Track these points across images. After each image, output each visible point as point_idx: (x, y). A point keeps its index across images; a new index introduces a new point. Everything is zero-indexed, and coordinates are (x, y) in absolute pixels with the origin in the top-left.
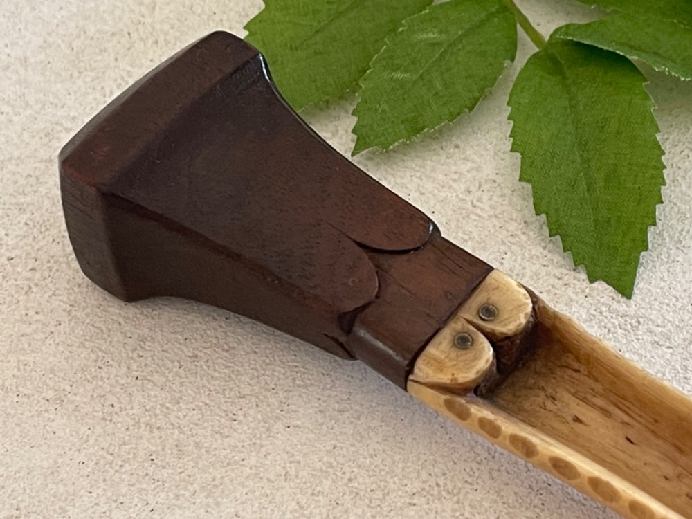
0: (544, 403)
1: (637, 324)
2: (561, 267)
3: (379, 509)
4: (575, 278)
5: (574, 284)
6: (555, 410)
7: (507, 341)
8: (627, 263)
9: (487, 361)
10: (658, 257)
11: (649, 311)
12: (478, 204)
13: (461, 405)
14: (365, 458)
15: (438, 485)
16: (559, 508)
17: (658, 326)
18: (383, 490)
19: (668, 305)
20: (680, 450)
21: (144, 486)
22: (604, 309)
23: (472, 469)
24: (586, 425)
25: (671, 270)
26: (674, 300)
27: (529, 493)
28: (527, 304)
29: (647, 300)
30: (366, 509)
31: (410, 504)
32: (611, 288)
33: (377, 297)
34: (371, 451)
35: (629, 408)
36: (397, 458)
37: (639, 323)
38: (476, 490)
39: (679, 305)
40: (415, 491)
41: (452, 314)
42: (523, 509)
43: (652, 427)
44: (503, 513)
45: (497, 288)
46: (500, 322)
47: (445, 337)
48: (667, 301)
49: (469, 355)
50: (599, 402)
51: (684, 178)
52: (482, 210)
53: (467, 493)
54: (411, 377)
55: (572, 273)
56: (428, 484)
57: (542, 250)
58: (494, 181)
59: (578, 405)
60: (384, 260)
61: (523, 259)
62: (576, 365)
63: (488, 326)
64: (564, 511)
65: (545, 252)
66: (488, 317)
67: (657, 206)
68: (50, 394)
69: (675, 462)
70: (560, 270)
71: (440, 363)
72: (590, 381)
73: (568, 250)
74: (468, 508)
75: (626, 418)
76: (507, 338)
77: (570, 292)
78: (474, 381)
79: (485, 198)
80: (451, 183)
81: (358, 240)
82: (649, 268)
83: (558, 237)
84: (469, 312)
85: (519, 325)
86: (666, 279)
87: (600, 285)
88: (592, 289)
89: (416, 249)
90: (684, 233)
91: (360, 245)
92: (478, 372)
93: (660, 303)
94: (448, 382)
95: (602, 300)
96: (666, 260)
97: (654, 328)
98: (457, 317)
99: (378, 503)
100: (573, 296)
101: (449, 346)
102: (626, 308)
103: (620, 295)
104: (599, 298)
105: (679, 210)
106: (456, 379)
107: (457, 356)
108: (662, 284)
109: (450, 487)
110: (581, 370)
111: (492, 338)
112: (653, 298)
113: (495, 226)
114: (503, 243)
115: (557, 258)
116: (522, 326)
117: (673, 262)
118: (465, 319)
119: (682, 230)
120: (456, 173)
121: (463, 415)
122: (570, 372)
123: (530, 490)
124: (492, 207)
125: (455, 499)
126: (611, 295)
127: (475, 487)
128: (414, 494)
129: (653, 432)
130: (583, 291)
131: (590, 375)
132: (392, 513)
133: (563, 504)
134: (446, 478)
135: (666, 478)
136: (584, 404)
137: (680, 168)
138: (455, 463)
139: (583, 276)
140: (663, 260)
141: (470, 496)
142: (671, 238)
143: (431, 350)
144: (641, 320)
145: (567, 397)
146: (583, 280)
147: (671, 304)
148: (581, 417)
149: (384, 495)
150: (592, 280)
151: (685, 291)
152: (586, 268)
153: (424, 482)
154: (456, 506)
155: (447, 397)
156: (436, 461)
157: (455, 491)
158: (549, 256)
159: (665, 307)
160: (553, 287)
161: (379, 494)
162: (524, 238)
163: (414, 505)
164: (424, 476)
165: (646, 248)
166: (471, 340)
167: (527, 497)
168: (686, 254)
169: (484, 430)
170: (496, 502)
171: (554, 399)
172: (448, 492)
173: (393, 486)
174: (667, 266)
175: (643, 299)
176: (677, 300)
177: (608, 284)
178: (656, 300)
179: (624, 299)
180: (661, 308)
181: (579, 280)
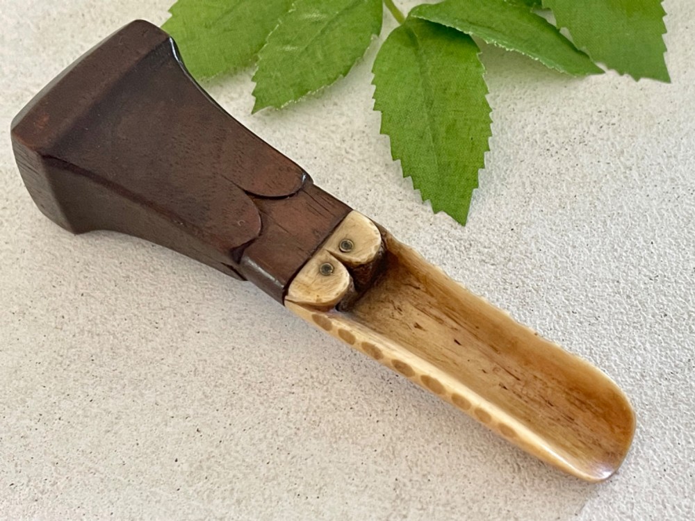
0: (392, 313)
1: (469, 246)
2: (412, 201)
3: (265, 397)
4: (423, 209)
5: (422, 215)
6: (401, 319)
7: (361, 268)
8: (463, 197)
9: (345, 284)
10: (487, 192)
11: (479, 236)
12: (351, 151)
13: (325, 319)
14: (256, 356)
15: (312, 377)
16: (404, 394)
17: (485, 247)
18: (269, 382)
19: (494, 230)
20: (496, 350)
21: (86, 381)
22: (444, 234)
23: (338, 364)
24: (424, 330)
25: (497, 202)
26: (498, 226)
27: (382, 382)
28: (377, 238)
29: (478, 227)
30: (256, 397)
31: (290, 393)
32: (450, 217)
33: (260, 235)
34: (261, 351)
35: (456, 317)
36: (281, 356)
37: (471, 245)
38: (341, 381)
39: (502, 230)
40: (293, 382)
41: (319, 247)
42: (377, 395)
43: (474, 332)
44: (361, 399)
45: (354, 226)
46: (355, 254)
47: (313, 265)
48: (493, 227)
49: (330, 280)
50: (435, 312)
51: (510, 127)
52: (353, 155)
53: (334, 383)
54: (286, 297)
55: (421, 206)
56: (304, 377)
57: (398, 188)
58: (364, 132)
59: (418, 314)
60: (267, 205)
61: (383, 195)
62: (417, 284)
63: (347, 257)
64: (408, 397)
65: (401, 189)
66: (346, 249)
67: (485, 153)
68: (16, 308)
69: (491, 359)
70: (412, 203)
71: (308, 287)
72: (428, 296)
73: (418, 188)
74: (334, 396)
75: (455, 325)
76: (361, 265)
77: (419, 221)
78: (334, 301)
79: (356, 145)
80: (330, 133)
81: (246, 189)
82: (480, 200)
83: (410, 178)
84: (332, 246)
85: (370, 255)
86: (493, 209)
87: (442, 216)
88: (435, 219)
89: (291, 195)
90: (508, 172)
91: (248, 193)
92: (337, 294)
93: (487, 229)
94: (315, 302)
95: (443, 228)
96: (493, 194)
97: (482, 249)
98: (321, 250)
99: (265, 392)
100: (421, 225)
101: (316, 273)
102: (461, 234)
103: (457, 223)
104: (440, 226)
105: (505, 153)
106: (320, 300)
107: (322, 282)
108: (490, 213)
109: (321, 378)
110: (420, 287)
111: (349, 266)
112: (482, 225)
113: (363, 168)
114: (369, 182)
115: (409, 194)
116: (373, 256)
117: (499, 195)
118: (328, 251)
119: (507, 170)
120: (334, 125)
121: (327, 327)
122: (413, 289)
123: (383, 381)
124: (361, 153)
125: (325, 388)
126: (450, 222)
128: (293, 385)
129: (476, 336)
130: (429, 220)
131: (427, 292)
132: (276, 401)
133: (407, 391)
134: (318, 372)
135: (484, 372)
136: (423, 314)
137: (507, 119)
138: (325, 359)
139: (429, 208)
140: (491, 194)
141: (336, 386)
142: (498, 176)
143: (301, 277)
144: (472, 243)
145: (408, 307)
146: (429, 211)
147: (496, 230)
148: (421, 325)
149: (270, 386)
150: (436, 211)
151: (507, 218)
152: (431, 201)
153: (301, 375)
154: (326, 394)
155: (314, 313)
156: (311, 358)
157: (325, 382)
158: (404, 192)
159: (491, 232)
160: (406, 217)
161: (267, 385)
162: (385, 178)
163: (293, 393)
164: (302, 371)
165: (477, 186)
166: (332, 268)
167: (379, 386)
168: (509, 189)
169: (343, 338)
170: (356, 390)
171: (401, 310)
172: (320, 383)
173: (279, 379)
174: (494, 199)
175: (474, 226)
176: (501, 226)
177: (448, 214)
178: (484, 226)
179: (460, 226)
180: (488, 232)
181: (426, 211)
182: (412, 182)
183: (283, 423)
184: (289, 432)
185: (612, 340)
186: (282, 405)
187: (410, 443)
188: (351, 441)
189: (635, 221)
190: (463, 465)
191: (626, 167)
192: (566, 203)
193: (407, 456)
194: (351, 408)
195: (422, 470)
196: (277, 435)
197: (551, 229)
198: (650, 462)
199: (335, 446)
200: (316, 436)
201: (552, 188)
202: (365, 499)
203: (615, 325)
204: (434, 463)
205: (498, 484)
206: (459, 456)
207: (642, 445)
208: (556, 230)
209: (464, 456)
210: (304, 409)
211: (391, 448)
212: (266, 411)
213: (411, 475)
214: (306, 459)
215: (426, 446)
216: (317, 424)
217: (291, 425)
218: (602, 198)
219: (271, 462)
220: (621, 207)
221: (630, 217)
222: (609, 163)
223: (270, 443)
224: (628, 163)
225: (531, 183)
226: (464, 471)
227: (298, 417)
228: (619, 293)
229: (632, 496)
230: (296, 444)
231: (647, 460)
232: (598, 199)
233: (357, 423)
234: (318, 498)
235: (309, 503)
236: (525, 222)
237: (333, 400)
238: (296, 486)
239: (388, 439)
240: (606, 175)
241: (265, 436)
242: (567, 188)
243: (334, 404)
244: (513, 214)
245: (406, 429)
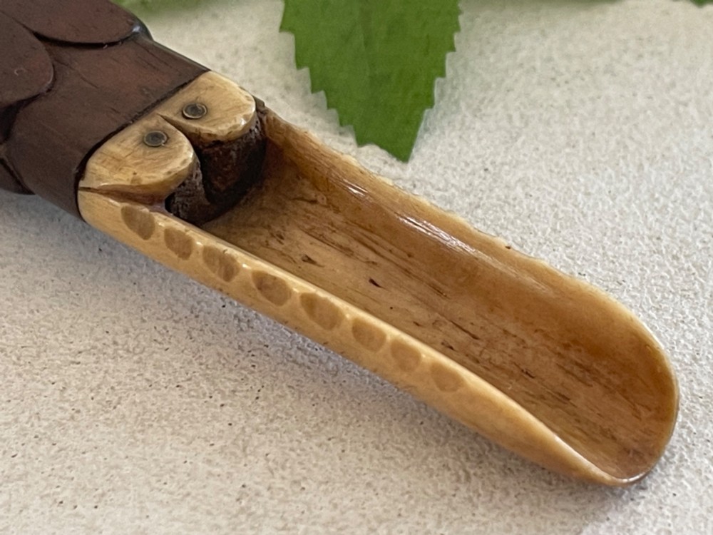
0: (267, 241)
1: (412, 187)
2: (325, 130)
3: (28, 367)
4: (340, 141)
6: (281, 249)
7: (217, 149)
8: (408, 122)
9: (184, 162)
11: (430, 175)
13: (144, 214)
14: (23, 312)
15: (115, 343)
16: (275, 371)
17: (439, 190)
18: (39, 347)
19: (455, 169)
20: (439, 292)
23: (165, 328)
24: (319, 266)
25: (464, 136)
26: (463, 164)
27: (238, 354)
28: (249, 105)
29: (428, 164)
30: (11, 367)
31: (73, 362)
32: (384, 152)
33: (49, 90)
34: (33, 307)
35: (377, 243)
36: (67, 313)
37: (415, 186)
38: (167, 349)
39: (469, 170)
40: (82, 348)
41: (145, 111)
42: (226, 370)
43: (405, 265)
44: (197, 374)
45: (212, 87)
46: (208, 122)
47: (136, 131)
48: (453, 166)
49: (161, 153)
50: (340, 239)
53: (154, 352)
54: (82, 184)
55: (338, 136)
56: (102, 342)
58: (256, 49)
59: (311, 244)
60: (66, 54)
62: (312, 194)
63: (194, 125)
64: (280, 373)
66: (193, 115)
67: (448, 53)
69: (431, 307)
70: (323, 133)
71: (119, 160)
72: (330, 214)
73: (333, 107)
74: (150, 368)
75: (372, 257)
76: (218, 143)
78: (162, 184)
81: (35, 29)
82: (436, 134)
83: (322, 93)
84: (170, 110)
85: (235, 127)
86: (456, 144)
87: (371, 149)
88: (359, 153)
89: (112, 44)
90: (486, 102)
91: (39, 36)
92: (169, 173)
93: (445, 167)
94: (128, 183)
95: (371, 163)
96: (459, 126)
97: (432, 191)
98: (152, 113)
99: (29, 359)
101: (138, 142)
102: (400, 172)
103: (395, 159)
104: (367, 161)
106: (139, 179)
107: (144, 154)
108: (450, 149)
109: (132, 344)
110: (319, 199)
111: (197, 141)
112: (437, 163)
115: (320, 122)
116: (239, 129)
117: (469, 128)
118: (162, 116)
121: (146, 230)
122: (305, 205)
123: (240, 352)
125: (136, 358)
126: (384, 158)
127: (166, 347)
128: (80, 352)
129: (407, 272)
131: (330, 205)
132: (46, 371)
133: (281, 366)
134: (129, 336)
135: (417, 324)
136: (319, 243)
138: (144, 321)
139: (351, 139)
140: (455, 126)
141: (156, 356)
142: (469, 106)
143: (111, 147)
144: (417, 183)
145: (298, 234)
146: (351, 144)
147: (459, 169)
148: (313, 257)
149: (39, 352)
150: (361, 143)
151: (479, 156)
152: (355, 130)
153: (97, 340)
154: (136, 366)
155: (126, 205)
156: (118, 318)
157: (138, 350)
159: (450, 171)
161: (34, 351)
163: (79, 363)
164: (99, 332)
165: (431, 106)
166: (166, 138)
167: (233, 358)
168: (485, 122)
169: (172, 249)
170: (190, 362)
171: (282, 238)
172: (128, 351)
173: (52, 342)
174: (459, 133)
175: (423, 164)
176: (467, 164)
177: (382, 147)
178: (440, 164)
179: (400, 163)
180: (446, 172)
181: (344, 143)
182: (325, 98)
183: (52, 402)
184: (60, 415)
185: (644, 312)
186: (55, 378)
187: (275, 436)
188: (169, 430)
189: (691, 166)
190: (368, 469)
191: (679, 103)
192: (577, 141)
193: (267, 455)
194: (178, 386)
195: (292, 473)
196: (39, 419)
197: (551, 171)
198: (704, 474)
199: (140, 436)
200: (109, 422)
201: (555, 122)
202: (184, 511)
203: (650, 292)
204: (315, 465)
205: (426, 497)
206: (362, 456)
207: (691, 451)
208: (559, 173)
209: (371, 458)
210: (94, 384)
211: (240, 443)
212: (25, 386)
213: (272, 480)
214: (84, 453)
215: (304, 441)
216: (113, 405)
217: (66, 405)
218: (638, 137)
219: (20, 455)
220: (669, 149)
221: (683, 161)
222: (650, 98)
223: (23, 429)
224: (683, 99)
225: (522, 116)
226: (368, 478)
227: (81, 396)
228: (660, 252)
229: (669, 521)
230: (71, 432)
231: (699, 472)
232: (631, 138)
233: (185, 406)
234: (96, 507)
235: (77, 515)
236: (508, 161)
237: (148, 375)
238: (59, 490)
239: (236, 429)
240: (645, 111)
241: (16, 421)
242: (581, 123)
243: (148, 380)
244: (488, 151)
245: (271, 417)
